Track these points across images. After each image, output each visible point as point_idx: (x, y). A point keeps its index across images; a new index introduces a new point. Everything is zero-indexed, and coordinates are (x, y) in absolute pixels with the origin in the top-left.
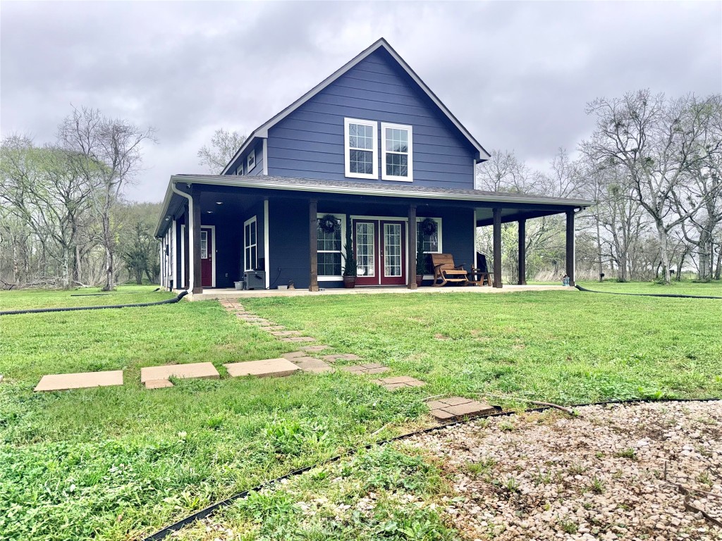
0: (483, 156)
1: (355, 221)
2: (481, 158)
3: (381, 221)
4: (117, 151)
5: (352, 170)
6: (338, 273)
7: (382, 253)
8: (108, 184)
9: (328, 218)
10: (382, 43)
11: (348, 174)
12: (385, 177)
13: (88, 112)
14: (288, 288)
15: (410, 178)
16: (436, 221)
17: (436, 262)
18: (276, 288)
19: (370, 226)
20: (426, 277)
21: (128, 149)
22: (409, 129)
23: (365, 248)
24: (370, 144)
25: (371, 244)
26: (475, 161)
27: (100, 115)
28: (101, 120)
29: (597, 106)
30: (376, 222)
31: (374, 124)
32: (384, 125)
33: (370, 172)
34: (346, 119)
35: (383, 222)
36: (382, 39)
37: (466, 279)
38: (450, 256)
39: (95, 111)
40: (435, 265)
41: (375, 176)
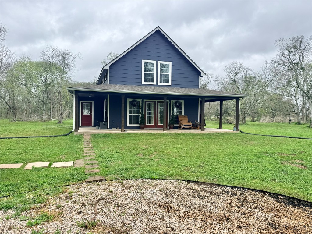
0: (202, 74)
1: (146, 102)
2: (202, 75)
3: (157, 102)
4: (65, 64)
5: (145, 81)
6: (137, 123)
7: (157, 115)
8: (61, 77)
9: (134, 101)
10: (158, 28)
11: (143, 82)
12: (159, 84)
13: (53, 47)
14: (116, 129)
15: (170, 84)
16: (181, 102)
17: (180, 119)
18: (112, 129)
19: (153, 104)
20: (175, 125)
21: (69, 62)
22: (170, 63)
23: (150, 113)
24: (153, 70)
25: (152, 112)
26: (200, 76)
27: (57, 48)
28: (58, 50)
29: (280, 42)
30: (155, 102)
31: (155, 62)
32: (159, 62)
33: (153, 81)
34: (142, 60)
35: (158, 102)
36: (158, 27)
37: (192, 127)
38: (187, 116)
39: (55, 47)
40: (179, 120)
41: (155, 83)
